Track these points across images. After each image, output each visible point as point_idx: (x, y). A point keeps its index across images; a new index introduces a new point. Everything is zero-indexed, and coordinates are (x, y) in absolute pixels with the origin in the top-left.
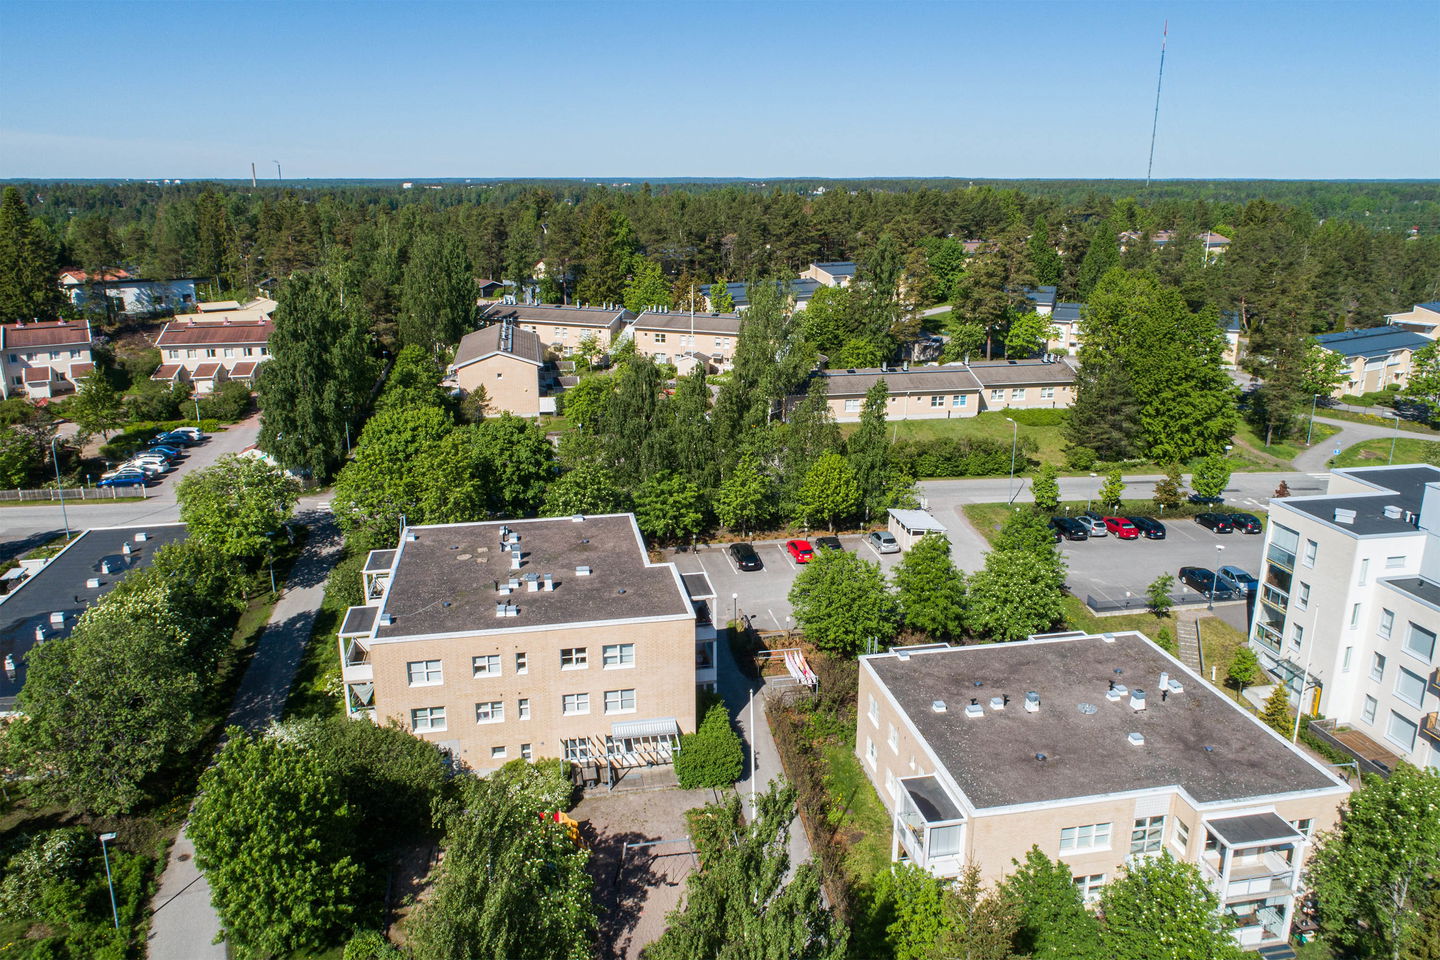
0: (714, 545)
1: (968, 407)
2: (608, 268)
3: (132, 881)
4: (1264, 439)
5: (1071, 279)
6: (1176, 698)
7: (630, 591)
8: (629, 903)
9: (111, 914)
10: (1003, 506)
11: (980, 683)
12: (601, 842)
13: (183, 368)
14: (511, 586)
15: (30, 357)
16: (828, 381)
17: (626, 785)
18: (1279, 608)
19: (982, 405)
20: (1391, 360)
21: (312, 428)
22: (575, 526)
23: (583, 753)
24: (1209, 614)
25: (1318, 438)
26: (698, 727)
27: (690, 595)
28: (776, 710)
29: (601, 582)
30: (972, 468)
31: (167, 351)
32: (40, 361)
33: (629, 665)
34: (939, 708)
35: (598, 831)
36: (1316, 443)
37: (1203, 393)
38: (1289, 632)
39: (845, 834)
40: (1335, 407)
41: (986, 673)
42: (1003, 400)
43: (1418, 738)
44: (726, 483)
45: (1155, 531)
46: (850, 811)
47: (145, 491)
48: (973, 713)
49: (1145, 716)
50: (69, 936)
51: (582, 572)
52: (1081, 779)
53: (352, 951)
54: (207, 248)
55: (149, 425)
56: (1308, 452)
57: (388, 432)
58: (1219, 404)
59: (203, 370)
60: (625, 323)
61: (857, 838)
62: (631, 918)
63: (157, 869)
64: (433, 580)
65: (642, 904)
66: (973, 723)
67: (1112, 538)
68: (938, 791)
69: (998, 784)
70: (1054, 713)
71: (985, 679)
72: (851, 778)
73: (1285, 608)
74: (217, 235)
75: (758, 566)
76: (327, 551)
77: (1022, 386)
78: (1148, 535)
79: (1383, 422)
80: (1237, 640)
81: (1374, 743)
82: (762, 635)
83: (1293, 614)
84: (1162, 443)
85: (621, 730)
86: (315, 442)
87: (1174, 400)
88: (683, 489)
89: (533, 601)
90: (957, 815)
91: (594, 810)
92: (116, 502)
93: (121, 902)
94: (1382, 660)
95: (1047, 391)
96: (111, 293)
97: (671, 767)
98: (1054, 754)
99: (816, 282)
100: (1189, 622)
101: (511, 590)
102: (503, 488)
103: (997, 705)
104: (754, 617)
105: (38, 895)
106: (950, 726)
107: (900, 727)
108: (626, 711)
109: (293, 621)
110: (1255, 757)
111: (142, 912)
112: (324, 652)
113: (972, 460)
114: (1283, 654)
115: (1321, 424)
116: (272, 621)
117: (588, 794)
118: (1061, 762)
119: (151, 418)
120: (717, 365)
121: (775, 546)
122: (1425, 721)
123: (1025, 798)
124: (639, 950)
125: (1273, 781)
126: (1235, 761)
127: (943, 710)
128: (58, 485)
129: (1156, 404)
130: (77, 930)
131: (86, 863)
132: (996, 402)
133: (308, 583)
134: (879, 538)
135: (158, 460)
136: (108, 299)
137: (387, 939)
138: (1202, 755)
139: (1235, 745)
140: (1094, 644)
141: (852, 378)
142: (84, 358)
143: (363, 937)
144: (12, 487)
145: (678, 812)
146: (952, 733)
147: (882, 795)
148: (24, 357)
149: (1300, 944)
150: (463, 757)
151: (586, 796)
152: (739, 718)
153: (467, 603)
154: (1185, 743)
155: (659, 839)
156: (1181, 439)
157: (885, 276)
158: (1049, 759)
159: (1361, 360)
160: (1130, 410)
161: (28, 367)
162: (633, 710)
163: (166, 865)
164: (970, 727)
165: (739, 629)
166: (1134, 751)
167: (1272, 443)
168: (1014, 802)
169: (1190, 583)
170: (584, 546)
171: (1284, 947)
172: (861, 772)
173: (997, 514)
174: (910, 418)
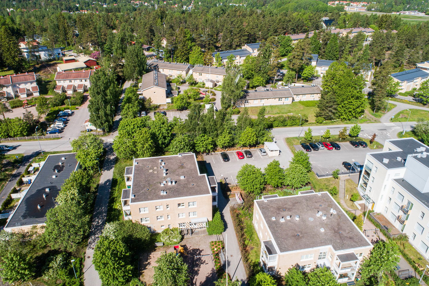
0: (216, 152)
1: (289, 101)
2: (184, 47)
3: (78, 265)
4: (373, 110)
5: (323, 50)
6: (334, 215)
7: (195, 185)
8: (196, 269)
9: (75, 275)
10: (296, 138)
11: (285, 209)
12: (189, 251)
13: (63, 86)
14: (164, 183)
15: (19, 85)
16: (249, 94)
17: (195, 234)
18: (366, 181)
19: (293, 100)
20: (415, 81)
21: (104, 118)
22: (179, 159)
23: (184, 226)
24: (349, 178)
25: (389, 109)
26: (213, 219)
27: (210, 185)
28: (233, 210)
29: (187, 181)
30: (288, 124)
31: (58, 81)
32: (22, 86)
33: (195, 206)
34: (274, 219)
35: (188, 248)
36: (388, 111)
37: (356, 100)
38: (368, 188)
39: (249, 247)
40: (396, 97)
41: (287, 206)
42: (299, 98)
43: (396, 220)
44: (220, 137)
45: (337, 147)
46: (250, 240)
47: (60, 135)
48: (282, 221)
49: (325, 222)
50: (66, 282)
51: (182, 178)
52: (307, 243)
53: (132, 284)
54: (62, 32)
55: (56, 108)
56: (385, 115)
57: (127, 126)
58: (361, 103)
59: (69, 87)
60: (190, 69)
61: (252, 249)
62: (197, 273)
63: (83, 261)
64: (143, 180)
65: (200, 269)
66: (282, 224)
67: (326, 149)
68: (272, 245)
69: (287, 245)
70: (303, 220)
71: (286, 208)
72: (251, 230)
73: (368, 181)
74: (65, 28)
75: (228, 160)
76: (112, 157)
77: (305, 94)
78: (336, 149)
79: (409, 102)
80: (355, 186)
81: (386, 218)
82: (229, 186)
83: (370, 183)
84: (343, 115)
85: (193, 221)
86: (105, 122)
87: (348, 104)
88: (208, 139)
89: (170, 189)
90: (276, 253)
91: (187, 241)
92: (53, 140)
93: (76, 272)
94: (390, 199)
95: (312, 95)
96: (37, 54)
97: (206, 228)
98: (301, 234)
99: (247, 50)
100: (343, 180)
101: (164, 184)
102: (159, 140)
103: (288, 218)
104: (227, 178)
105: (58, 273)
106: (276, 225)
107: (263, 223)
108: (195, 216)
109: (106, 182)
110: (351, 236)
111: (82, 273)
112: (116, 194)
113: (289, 122)
114: (366, 193)
115: (391, 104)
116: (100, 182)
117: (185, 237)
118: (303, 237)
119: (57, 106)
120: (217, 83)
121: (233, 152)
122: (399, 216)
123: (293, 249)
124: (200, 282)
125: (354, 243)
126: (346, 237)
127: (275, 219)
128: (37, 134)
129: (342, 104)
130: (68, 280)
131: (66, 262)
132: (297, 99)
133: (108, 169)
134: (261, 151)
135: (61, 123)
136: (36, 56)
137: (140, 280)
138: (338, 234)
139: (347, 231)
140: (315, 196)
141: (256, 93)
142: (35, 84)
143: (134, 280)
144: (24, 136)
145: (208, 242)
146: (277, 227)
147: (259, 235)
148: (18, 85)
149: (357, 281)
150: (154, 228)
151: (185, 238)
152: (223, 212)
153: (153, 189)
154: (335, 230)
155: (203, 250)
156: (349, 114)
157: (267, 57)
158: (300, 236)
159: (406, 82)
160: (335, 106)
161: (19, 88)
162: (196, 216)
163: (85, 259)
164: (281, 225)
165: (223, 183)
166: (321, 233)
167: (376, 112)
168: (290, 250)
169: (345, 166)
170: (182, 167)
171: (353, 282)
172: (254, 229)
173: (294, 141)
174: (272, 104)
